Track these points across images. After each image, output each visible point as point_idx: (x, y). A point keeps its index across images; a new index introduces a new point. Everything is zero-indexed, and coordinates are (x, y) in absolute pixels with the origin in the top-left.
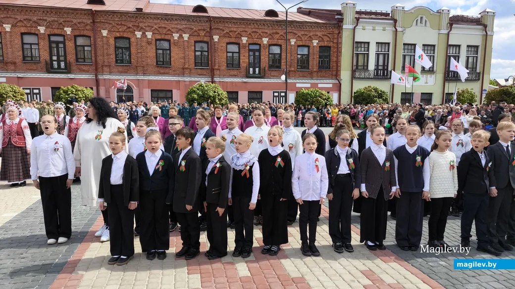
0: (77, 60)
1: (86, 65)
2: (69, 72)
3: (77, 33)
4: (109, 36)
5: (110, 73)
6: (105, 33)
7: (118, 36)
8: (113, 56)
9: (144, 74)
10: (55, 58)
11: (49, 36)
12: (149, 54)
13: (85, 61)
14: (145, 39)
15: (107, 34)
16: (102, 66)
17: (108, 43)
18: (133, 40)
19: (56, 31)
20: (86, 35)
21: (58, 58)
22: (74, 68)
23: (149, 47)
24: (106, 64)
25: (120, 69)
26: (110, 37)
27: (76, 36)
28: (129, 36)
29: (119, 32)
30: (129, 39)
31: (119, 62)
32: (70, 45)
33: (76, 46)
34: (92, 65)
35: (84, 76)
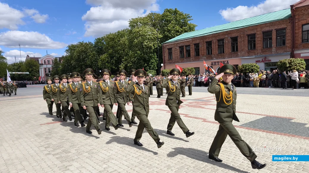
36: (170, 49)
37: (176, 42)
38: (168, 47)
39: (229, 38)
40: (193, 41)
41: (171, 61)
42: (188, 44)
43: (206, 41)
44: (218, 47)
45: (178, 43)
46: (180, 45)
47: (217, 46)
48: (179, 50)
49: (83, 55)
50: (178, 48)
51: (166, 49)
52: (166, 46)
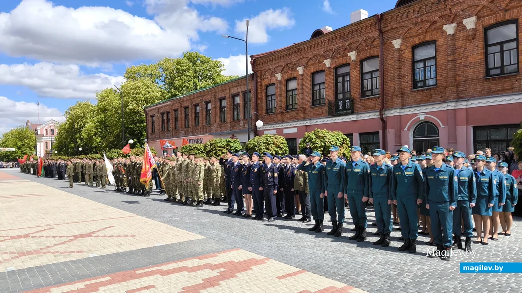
0: (363, 94)
1: (372, 99)
2: (353, 113)
3: (363, 56)
4: (403, 47)
5: (403, 106)
6: (396, 43)
7: (417, 42)
8: (408, 78)
9: (459, 99)
10: (341, 96)
11: (336, 69)
12: (471, 59)
13: (372, 92)
14: (462, 34)
15: (401, 45)
16: (393, 96)
17: (400, 59)
18: (440, 41)
19: (342, 61)
20: (374, 54)
21: (344, 96)
22: (358, 105)
23: (470, 46)
24: (396, 92)
25: (418, 97)
26: (405, 47)
27: (362, 61)
28: (434, 38)
29: (418, 35)
30: (433, 42)
31: (419, 85)
32: (356, 73)
33: (362, 74)
34: (379, 97)
35: (368, 115)
36: (152, 116)
37: (157, 106)
38: (150, 114)
39: (203, 103)
40: (172, 105)
41: (153, 136)
42: (167, 109)
43: (183, 106)
44: (196, 117)
45: (159, 108)
46: (161, 111)
47: (193, 115)
48: (160, 119)
49: (78, 123)
50: (159, 115)
51: (149, 117)
52: (149, 111)
